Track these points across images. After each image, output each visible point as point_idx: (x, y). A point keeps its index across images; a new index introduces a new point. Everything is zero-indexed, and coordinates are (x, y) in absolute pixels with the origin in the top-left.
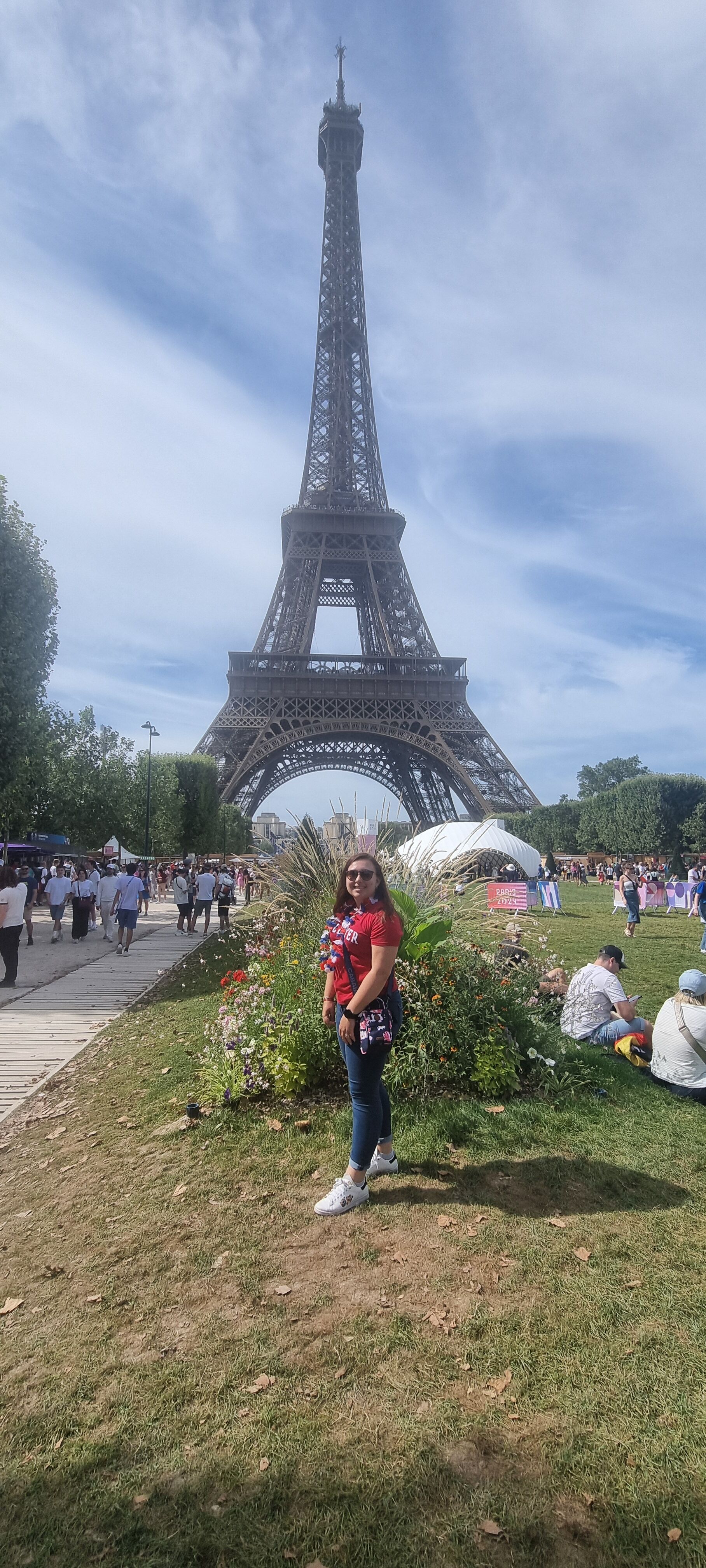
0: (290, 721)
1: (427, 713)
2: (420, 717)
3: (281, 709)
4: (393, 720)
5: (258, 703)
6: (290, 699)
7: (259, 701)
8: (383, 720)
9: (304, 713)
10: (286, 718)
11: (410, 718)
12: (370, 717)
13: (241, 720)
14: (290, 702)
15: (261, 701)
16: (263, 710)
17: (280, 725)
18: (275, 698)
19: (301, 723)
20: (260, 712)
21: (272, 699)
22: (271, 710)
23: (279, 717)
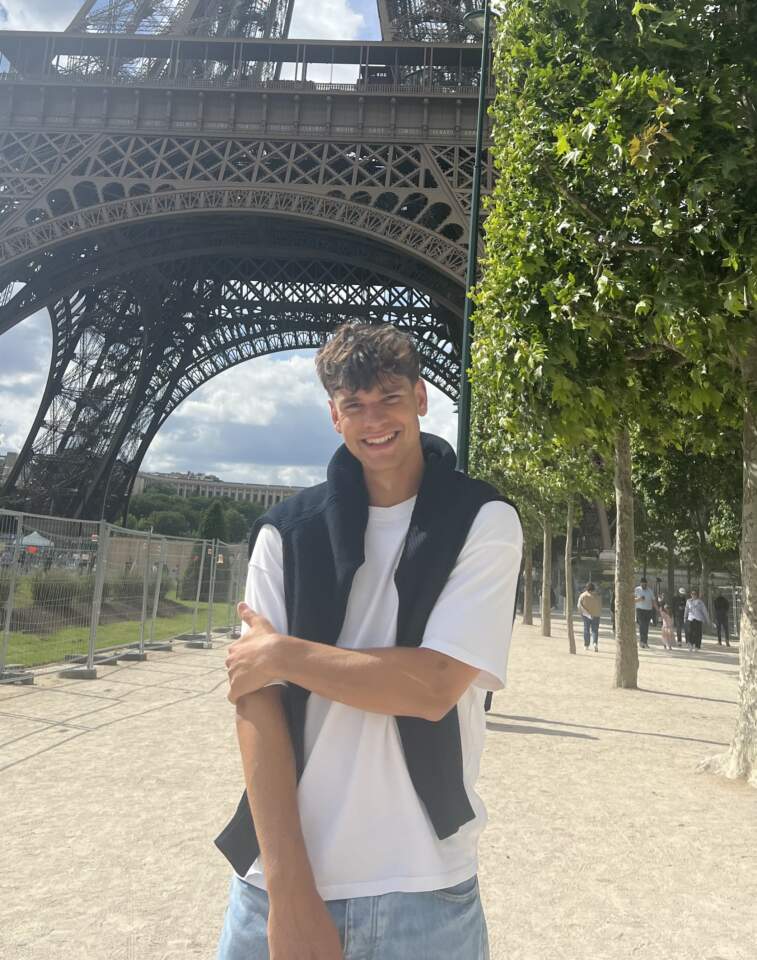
0: (101, 183)
1: (451, 174)
2: (430, 182)
4: (360, 188)
5: (36, 146)
6: (117, 138)
7: (41, 140)
8: (336, 188)
9: (140, 170)
10: (93, 178)
11: (405, 185)
12: (305, 182)
14: (116, 145)
15: (45, 141)
16: (41, 160)
17: (72, 195)
18: (80, 136)
19: (127, 190)
20: (35, 164)
21: (73, 137)
22: (64, 161)
23: (77, 177)
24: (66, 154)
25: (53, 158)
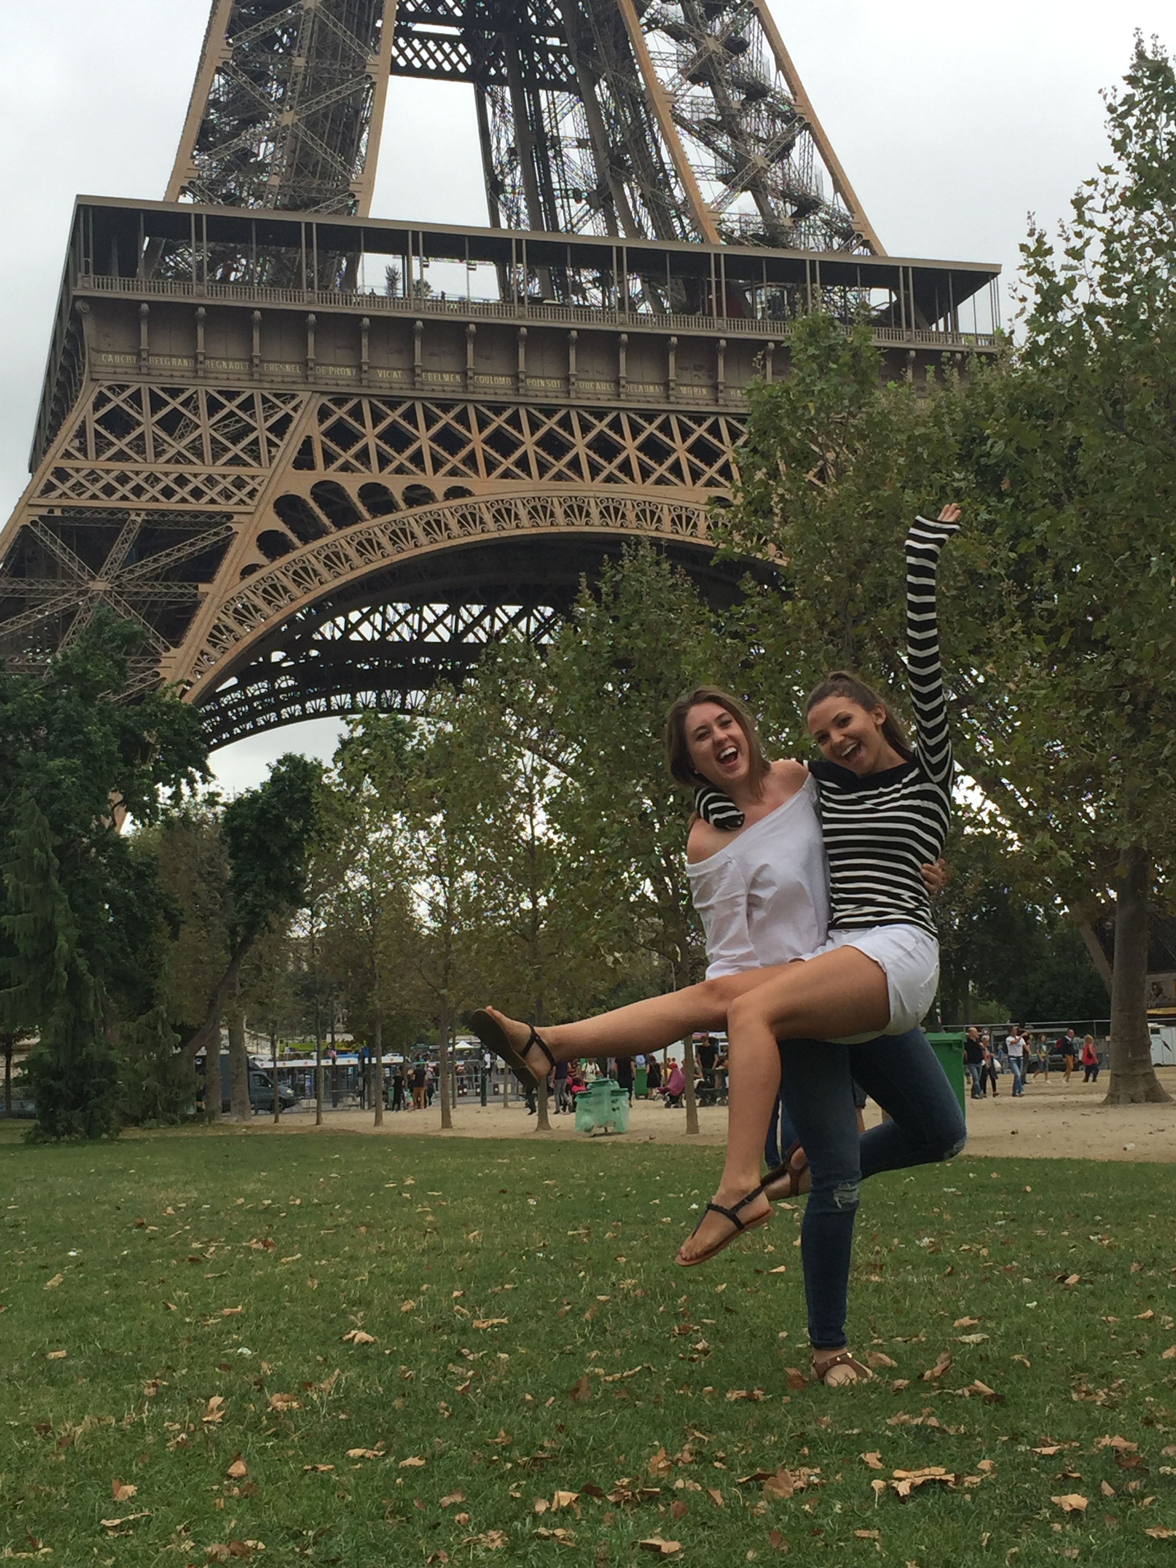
0: (351, 484)
3: (308, 441)
5: (211, 415)
6: (340, 401)
7: (214, 406)
9: (402, 458)
10: (332, 474)
13: (152, 479)
14: (340, 413)
15: (223, 406)
16: (235, 440)
17: (312, 504)
18: (276, 395)
19: (398, 497)
20: (226, 449)
21: (265, 400)
22: (270, 443)
23: (305, 472)
24: (270, 429)
25: (252, 437)
